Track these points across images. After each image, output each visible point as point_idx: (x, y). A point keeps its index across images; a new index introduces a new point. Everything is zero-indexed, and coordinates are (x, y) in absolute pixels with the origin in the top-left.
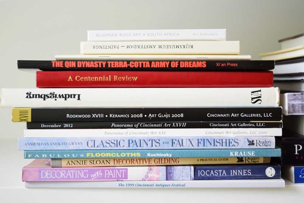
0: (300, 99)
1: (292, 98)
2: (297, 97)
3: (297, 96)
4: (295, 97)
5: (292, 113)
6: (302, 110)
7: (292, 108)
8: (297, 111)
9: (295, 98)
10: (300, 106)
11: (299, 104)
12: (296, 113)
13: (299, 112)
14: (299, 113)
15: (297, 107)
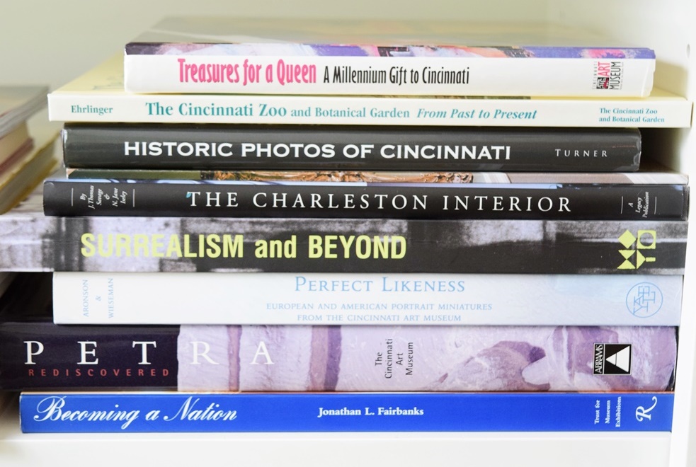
0: (28, 234)
1: (9, 232)
2: (21, 229)
3: (21, 224)
4: (17, 227)
5: (8, 267)
6: (33, 261)
7: (7, 256)
8: (21, 263)
9: (15, 231)
10: (30, 250)
11: (26, 246)
12: (19, 267)
13: (26, 265)
14: (27, 267)
15: (21, 253)
